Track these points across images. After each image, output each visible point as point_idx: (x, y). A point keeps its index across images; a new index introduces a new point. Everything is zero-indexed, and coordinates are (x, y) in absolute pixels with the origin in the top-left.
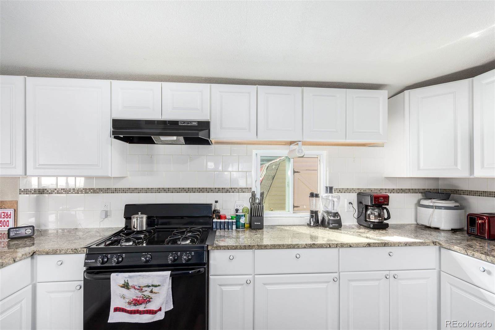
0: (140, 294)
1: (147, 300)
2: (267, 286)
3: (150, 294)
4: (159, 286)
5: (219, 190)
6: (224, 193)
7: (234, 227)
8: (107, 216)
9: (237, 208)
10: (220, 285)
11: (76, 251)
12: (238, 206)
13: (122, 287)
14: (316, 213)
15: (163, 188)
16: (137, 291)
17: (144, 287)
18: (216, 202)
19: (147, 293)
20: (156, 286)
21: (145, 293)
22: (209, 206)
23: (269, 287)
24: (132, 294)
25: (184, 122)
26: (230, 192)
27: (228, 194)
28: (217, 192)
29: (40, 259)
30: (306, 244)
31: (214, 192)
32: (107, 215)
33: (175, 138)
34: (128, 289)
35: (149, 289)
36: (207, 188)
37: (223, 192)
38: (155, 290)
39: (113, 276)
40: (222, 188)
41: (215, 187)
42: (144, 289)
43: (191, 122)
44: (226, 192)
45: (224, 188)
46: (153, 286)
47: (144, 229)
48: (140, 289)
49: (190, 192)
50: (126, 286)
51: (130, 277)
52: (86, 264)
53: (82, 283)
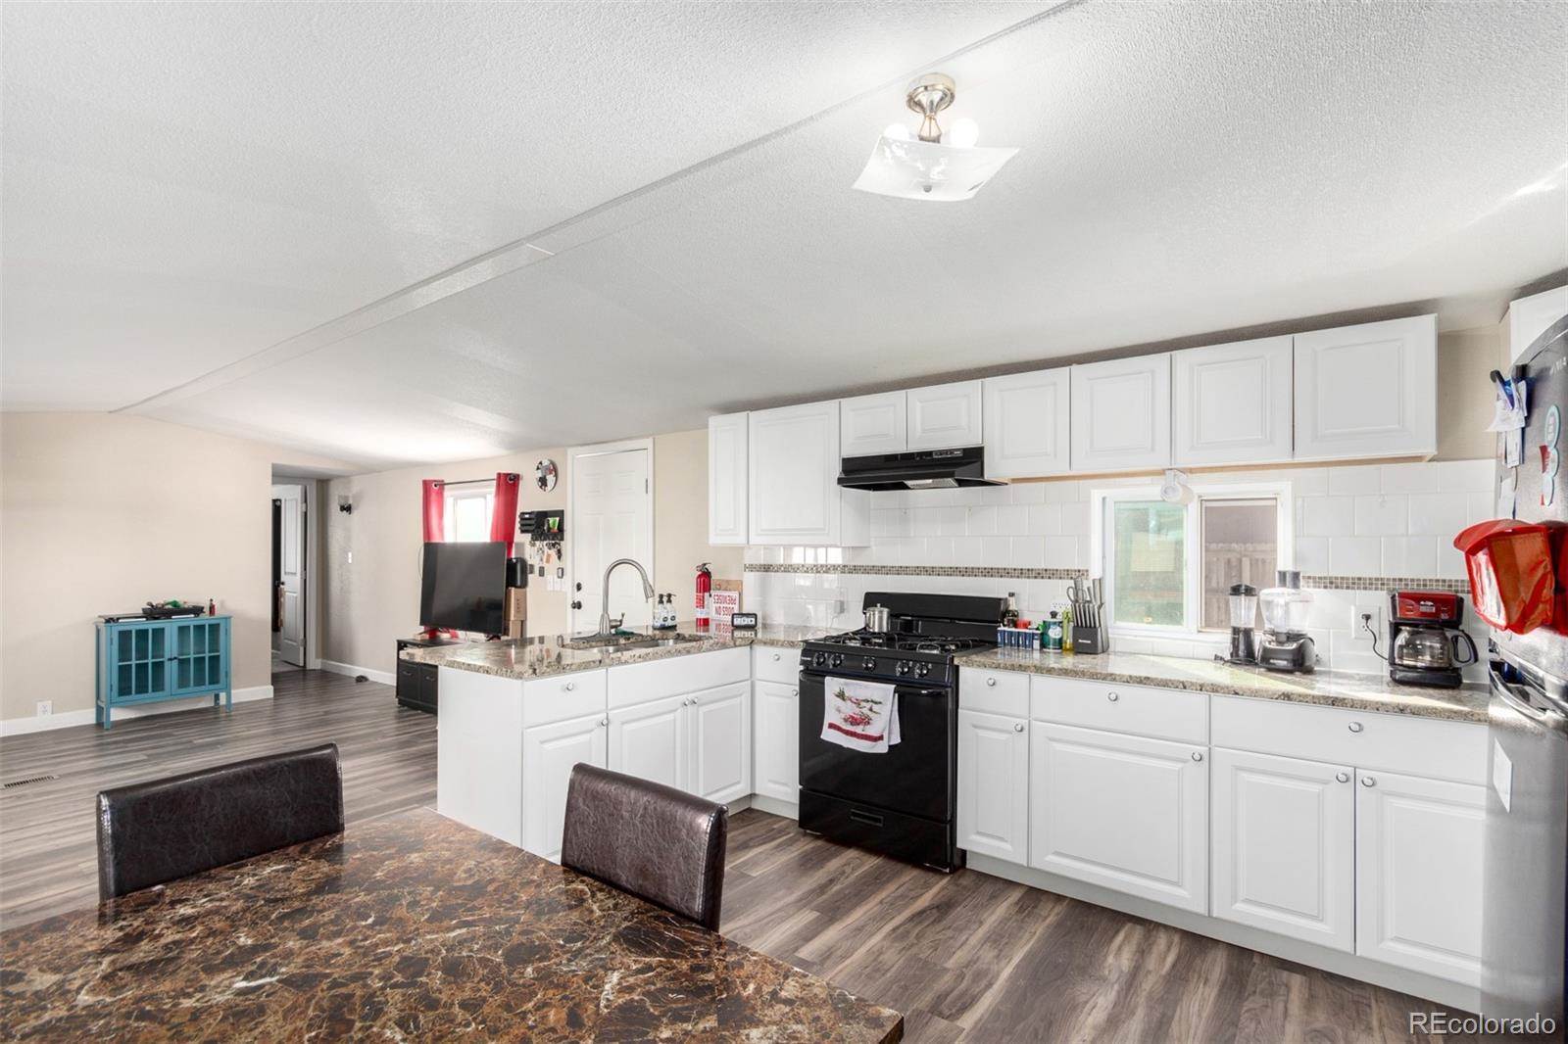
0: (857, 710)
1: (866, 721)
2: (1055, 744)
3: (869, 713)
4: (880, 703)
5: (1022, 573)
6: (1031, 580)
7: (1037, 644)
8: (842, 610)
9: (1054, 609)
10: (975, 726)
11: (792, 645)
12: (1058, 607)
13: (837, 696)
14: (1247, 633)
15: (924, 568)
16: (854, 705)
17: (864, 701)
18: (1012, 595)
19: (866, 711)
20: (876, 703)
21: (864, 710)
22: (996, 602)
23: (1058, 746)
24: (849, 709)
25: (941, 452)
26: (1042, 577)
27: (1039, 580)
28: (1018, 577)
29: (759, 650)
30: (1130, 676)
31: (1012, 577)
32: (842, 608)
33: (930, 481)
34: (844, 699)
35: (868, 705)
36: (998, 569)
37: (1029, 577)
38: (876, 708)
39: (828, 679)
40: (1028, 570)
41: (1014, 567)
42: (863, 704)
43: (951, 451)
44: (1036, 577)
45: (1032, 570)
46: (872, 701)
47: (885, 630)
48: (858, 703)
49: (969, 576)
50: (841, 695)
51: (846, 684)
52: (803, 663)
53: (797, 688)
